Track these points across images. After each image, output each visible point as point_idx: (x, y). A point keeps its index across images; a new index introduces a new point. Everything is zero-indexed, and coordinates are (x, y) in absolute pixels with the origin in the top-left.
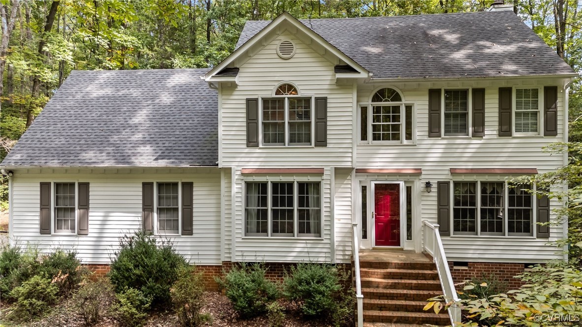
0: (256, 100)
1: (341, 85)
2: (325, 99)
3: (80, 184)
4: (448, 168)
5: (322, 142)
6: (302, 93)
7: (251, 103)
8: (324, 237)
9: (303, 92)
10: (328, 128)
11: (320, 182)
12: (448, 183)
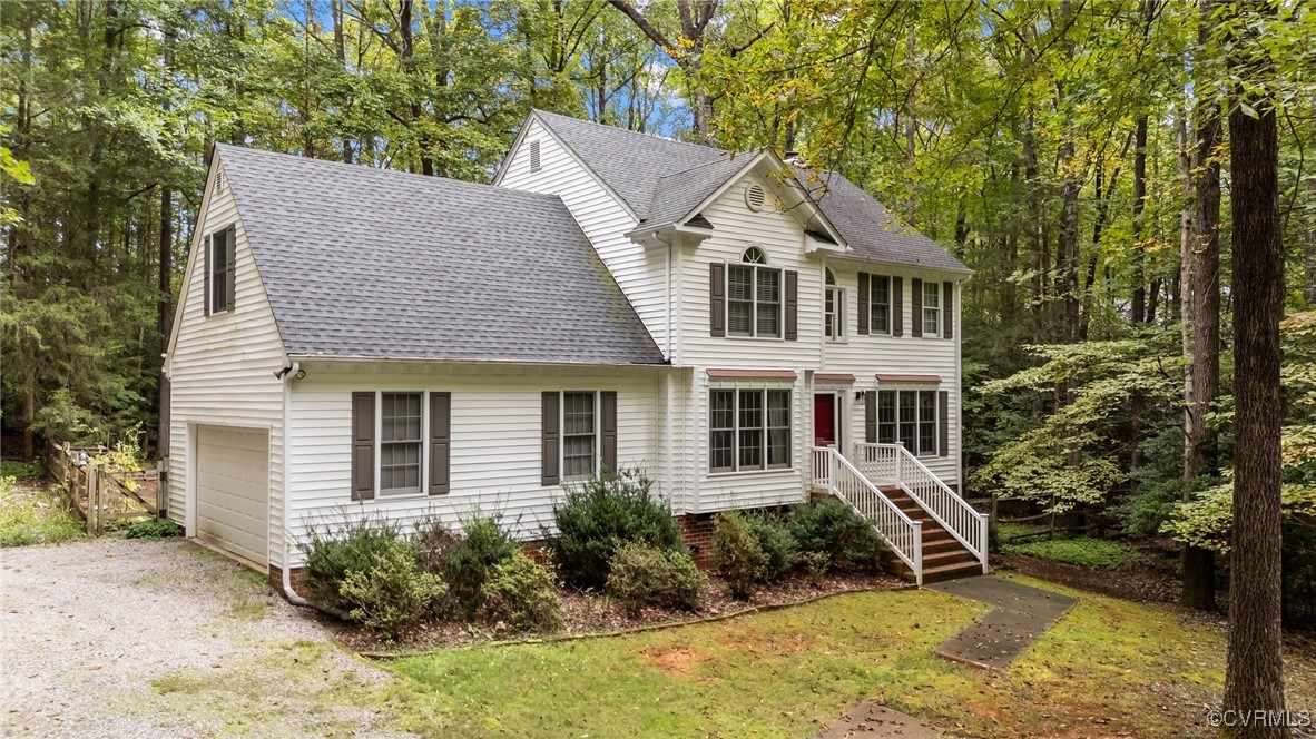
0: (723, 266)
1: (812, 258)
2: (796, 274)
3: (433, 395)
4: (874, 374)
5: (792, 335)
6: (771, 264)
7: (716, 269)
8: (794, 467)
9: (773, 261)
10: (799, 315)
11: (790, 390)
12: (874, 393)
